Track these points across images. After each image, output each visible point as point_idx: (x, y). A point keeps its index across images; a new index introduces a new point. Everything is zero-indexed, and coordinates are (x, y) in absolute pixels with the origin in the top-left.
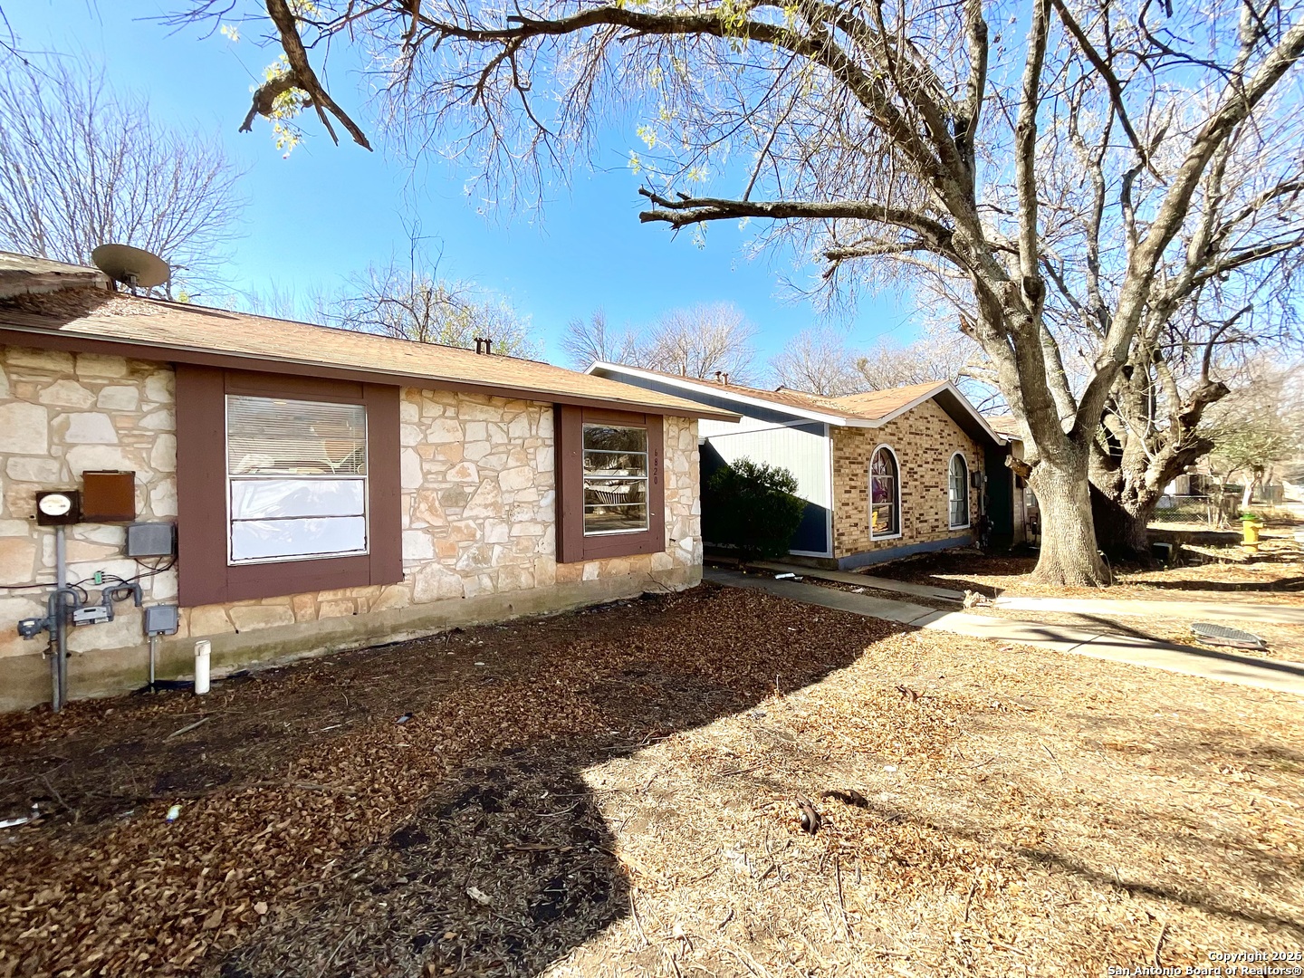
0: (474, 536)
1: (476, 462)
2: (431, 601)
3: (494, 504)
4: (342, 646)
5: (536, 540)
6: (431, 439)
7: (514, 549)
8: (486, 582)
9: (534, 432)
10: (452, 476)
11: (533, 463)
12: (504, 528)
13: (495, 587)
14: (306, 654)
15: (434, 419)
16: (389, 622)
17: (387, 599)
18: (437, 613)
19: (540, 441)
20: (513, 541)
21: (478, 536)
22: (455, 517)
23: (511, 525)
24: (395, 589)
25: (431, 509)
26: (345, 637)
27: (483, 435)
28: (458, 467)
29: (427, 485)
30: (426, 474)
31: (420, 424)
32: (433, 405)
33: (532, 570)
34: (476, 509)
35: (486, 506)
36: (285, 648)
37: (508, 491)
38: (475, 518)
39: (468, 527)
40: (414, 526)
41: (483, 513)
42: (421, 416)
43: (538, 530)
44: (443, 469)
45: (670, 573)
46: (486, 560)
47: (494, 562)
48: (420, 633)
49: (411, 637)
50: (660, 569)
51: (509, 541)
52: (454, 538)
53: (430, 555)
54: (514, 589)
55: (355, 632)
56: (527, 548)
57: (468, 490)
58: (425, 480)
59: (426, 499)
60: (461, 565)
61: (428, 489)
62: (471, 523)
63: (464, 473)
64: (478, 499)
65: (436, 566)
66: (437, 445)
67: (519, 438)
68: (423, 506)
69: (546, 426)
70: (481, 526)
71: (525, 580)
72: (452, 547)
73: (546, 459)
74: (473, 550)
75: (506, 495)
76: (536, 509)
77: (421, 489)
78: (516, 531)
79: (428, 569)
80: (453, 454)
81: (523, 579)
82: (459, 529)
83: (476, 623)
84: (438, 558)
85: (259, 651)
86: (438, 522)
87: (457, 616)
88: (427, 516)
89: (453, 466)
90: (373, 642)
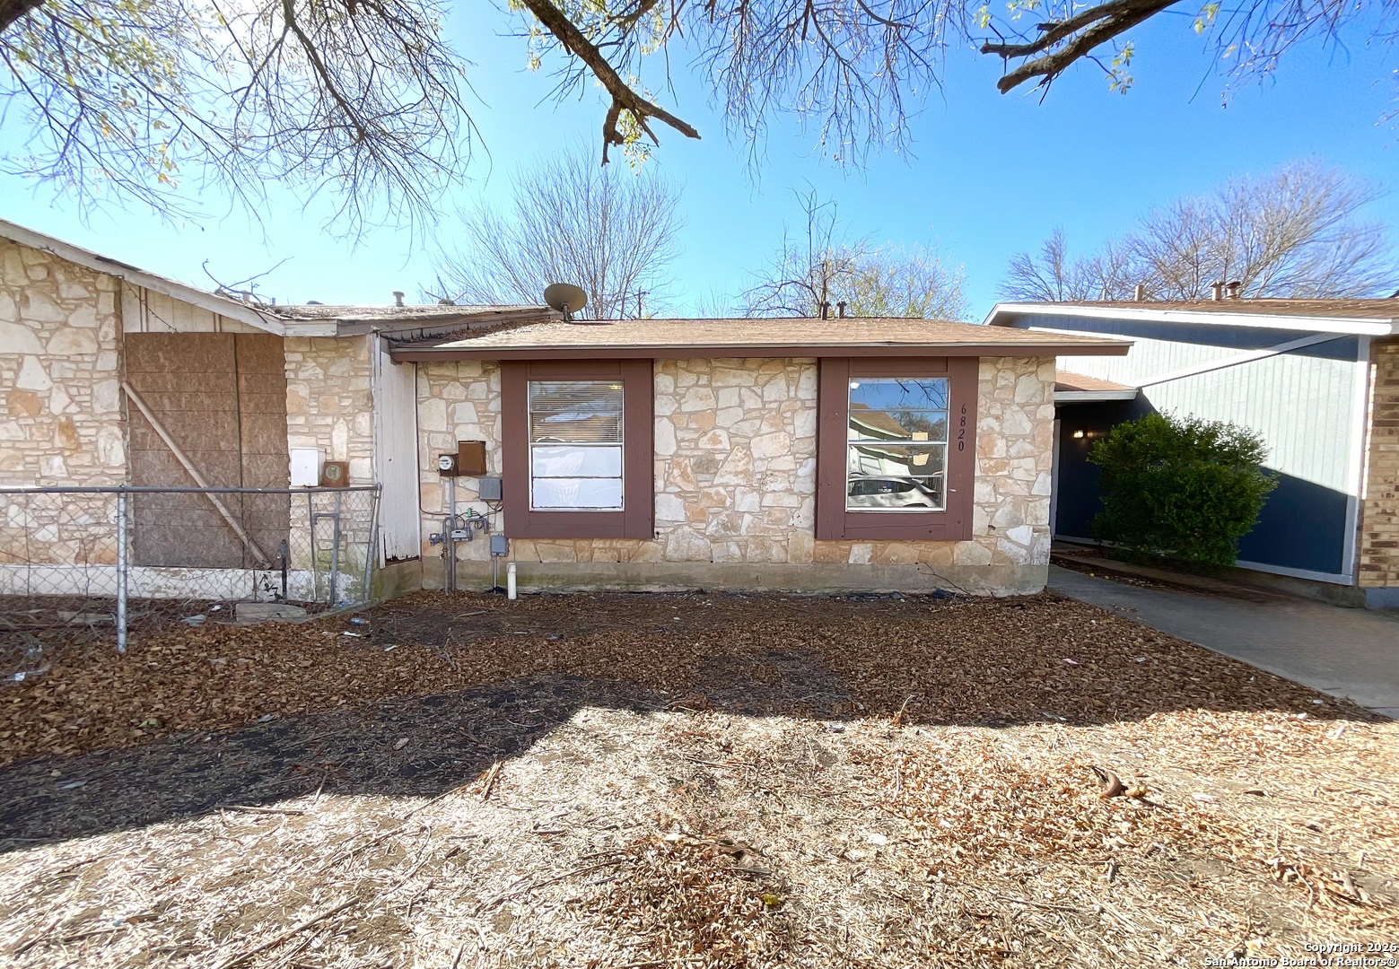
0: (724, 502)
1: (727, 429)
2: (681, 561)
3: (746, 473)
4: (608, 587)
5: (790, 512)
6: (686, 408)
7: (765, 520)
8: (734, 549)
9: (792, 394)
10: (704, 444)
11: (790, 428)
12: (755, 497)
13: (744, 556)
14: (583, 588)
15: (688, 388)
16: (645, 573)
17: (645, 552)
18: (685, 572)
19: (799, 403)
20: (765, 511)
21: (728, 504)
22: (707, 484)
23: (762, 494)
24: (651, 545)
25: (684, 475)
26: (610, 579)
27: (735, 401)
28: (709, 435)
29: (680, 452)
30: (678, 442)
31: (675, 394)
32: (687, 375)
33: (785, 543)
34: (726, 477)
35: (736, 474)
36: (569, 581)
37: (760, 459)
38: (725, 486)
39: (717, 493)
40: (668, 490)
41: (734, 480)
42: (676, 387)
43: (792, 501)
44: (695, 436)
45: (985, 571)
46: (736, 528)
47: (743, 531)
48: (670, 588)
49: (663, 590)
50: (969, 563)
51: (761, 511)
52: (704, 503)
53: (682, 518)
54: (763, 561)
55: (618, 577)
56: (780, 519)
57: (719, 457)
58: (679, 447)
59: (679, 465)
60: (711, 530)
61: (681, 456)
62: (721, 490)
63: (715, 440)
64: (729, 467)
65: (686, 529)
66: (690, 413)
67: (775, 401)
68: (676, 472)
69: (806, 385)
70: (732, 494)
71: (776, 553)
72: (702, 512)
73: (804, 424)
74: (723, 517)
75: (758, 463)
76: (792, 479)
77: (676, 455)
78: (768, 500)
79: (680, 531)
80: (706, 422)
81: (774, 552)
82: (709, 496)
83: (722, 588)
84: (689, 522)
85: (553, 578)
86: (690, 488)
87: (704, 578)
88: (679, 480)
89: (705, 433)
90: (632, 588)
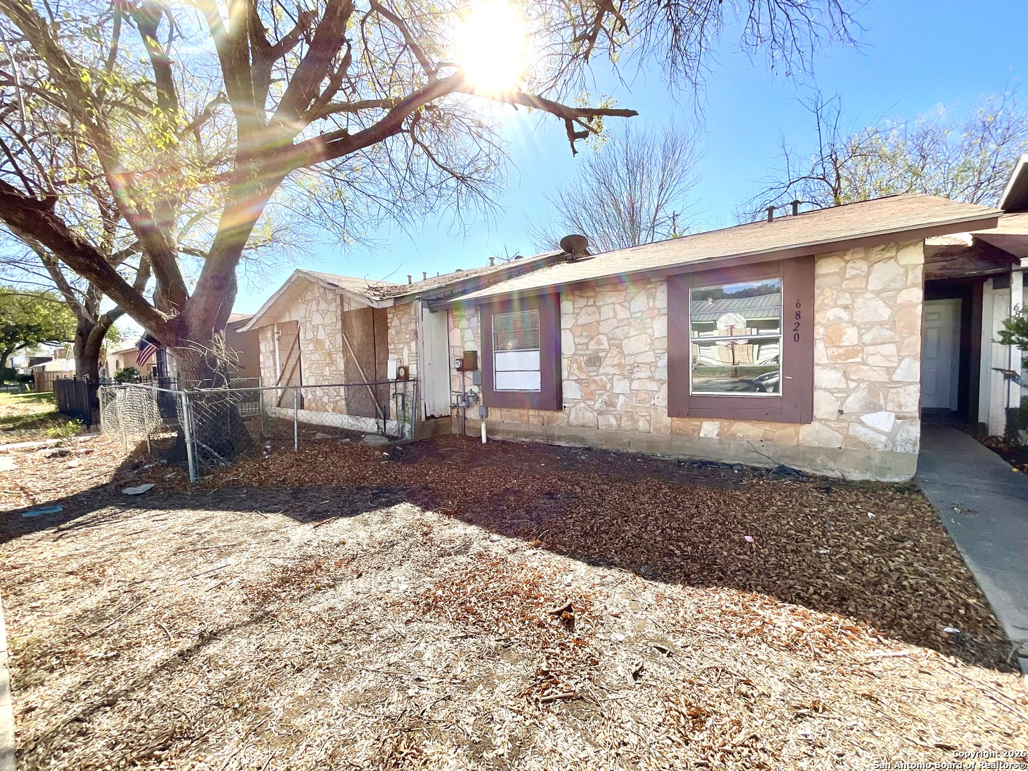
0: (605, 387)
1: (606, 335)
2: (578, 426)
3: (619, 365)
4: (537, 440)
5: (652, 394)
6: (580, 322)
7: (634, 399)
8: (613, 421)
9: (651, 305)
10: (592, 346)
11: (650, 331)
12: (626, 382)
13: (619, 426)
14: (523, 439)
15: (581, 308)
16: (557, 433)
17: (557, 419)
18: (580, 434)
19: (656, 311)
20: (633, 393)
21: (608, 388)
22: (595, 374)
23: (631, 380)
24: (560, 414)
25: (579, 368)
26: (538, 435)
27: (611, 314)
28: (595, 339)
29: (578, 352)
30: (576, 345)
31: (574, 313)
32: (581, 299)
33: (648, 418)
34: (607, 368)
35: (613, 366)
36: (517, 434)
37: (629, 355)
38: (606, 375)
39: (601, 380)
40: (570, 378)
41: (612, 371)
42: (574, 308)
43: (653, 386)
44: (586, 341)
45: (835, 454)
46: (613, 405)
47: (619, 407)
48: (571, 444)
49: (567, 445)
50: (816, 444)
51: (631, 393)
52: (593, 387)
53: (579, 397)
54: (633, 430)
55: (542, 435)
56: (645, 399)
57: (602, 354)
58: (576, 349)
59: (576, 360)
60: (597, 406)
61: (578, 355)
62: (604, 377)
63: (599, 343)
64: (608, 361)
65: (582, 405)
66: (583, 325)
67: (640, 311)
68: (575, 366)
69: (661, 297)
70: (611, 381)
71: (642, 425)
72: (592, 393)
73: (660, 327)
74: (605, 397)
75: (629, 358)
76: (653, 369)
77: (575, 354)
78: (635, 385)
79: (578, 406)
80: (590, 330)
81: (641, 423)
82: (595, 382)
83: (604, 447)
84: (584, 399)
85: (509, 432)
86: (583, 376)
87: (592, 440)
88: (576, 371)
89: (593, 338)
90: (550, 442)
